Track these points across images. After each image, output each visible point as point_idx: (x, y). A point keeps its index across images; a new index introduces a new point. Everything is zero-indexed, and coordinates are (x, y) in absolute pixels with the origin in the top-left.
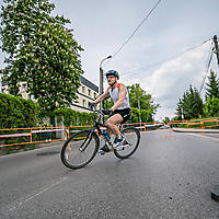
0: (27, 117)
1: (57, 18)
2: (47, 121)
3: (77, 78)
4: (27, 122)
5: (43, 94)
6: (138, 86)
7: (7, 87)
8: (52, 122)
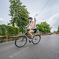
0: (17, 32)
1: (23, 6)
2: (21, 33)
3: (28, 21)
4: (17, 33)
5: (20, 26)
6: (45, 22)
7: (12, 25)
8: (23, 33)
